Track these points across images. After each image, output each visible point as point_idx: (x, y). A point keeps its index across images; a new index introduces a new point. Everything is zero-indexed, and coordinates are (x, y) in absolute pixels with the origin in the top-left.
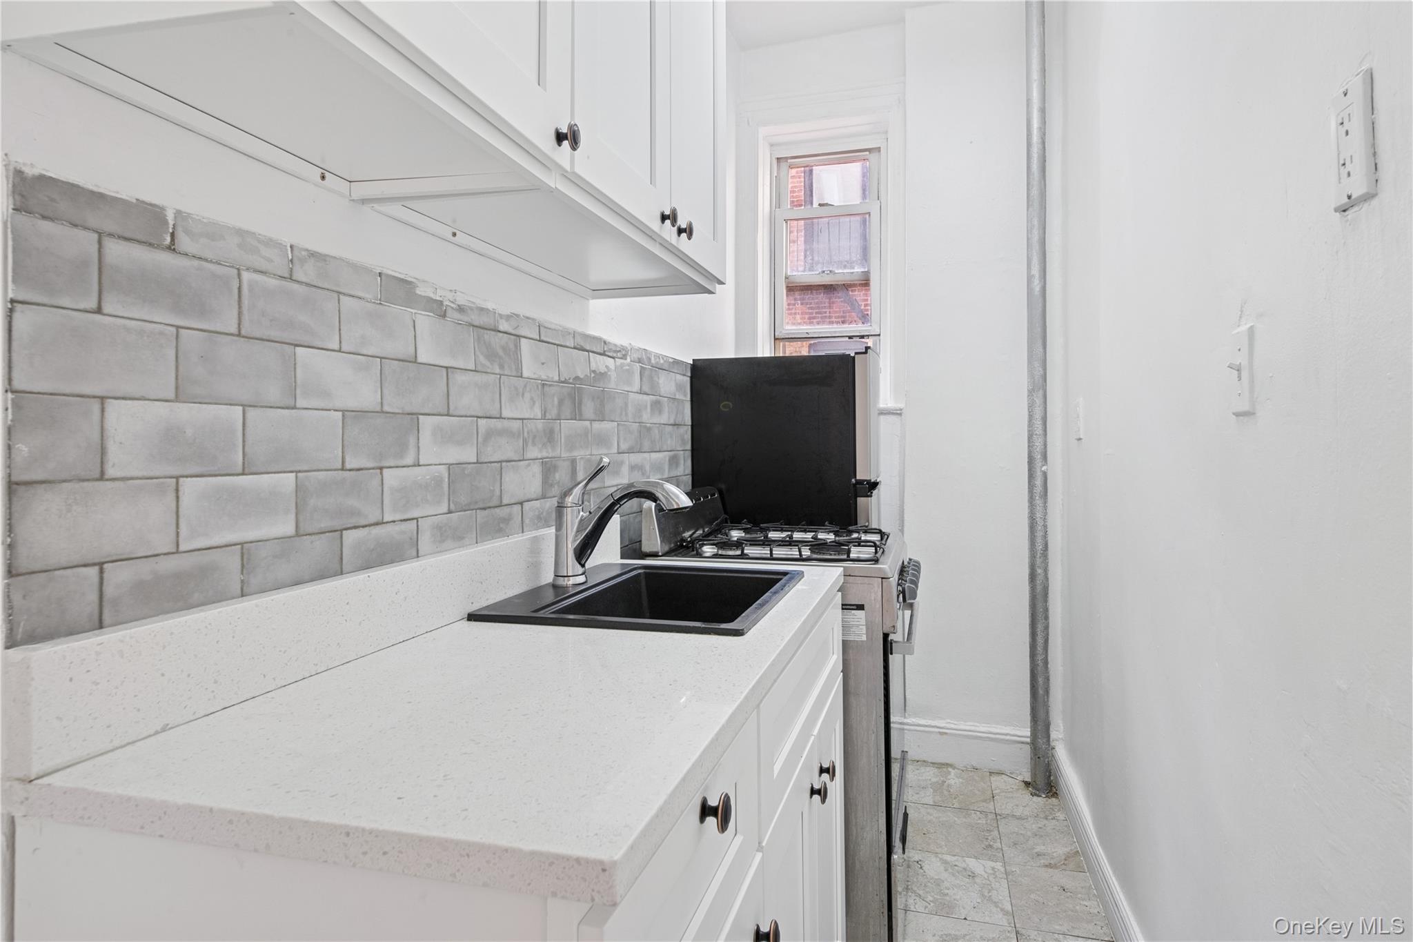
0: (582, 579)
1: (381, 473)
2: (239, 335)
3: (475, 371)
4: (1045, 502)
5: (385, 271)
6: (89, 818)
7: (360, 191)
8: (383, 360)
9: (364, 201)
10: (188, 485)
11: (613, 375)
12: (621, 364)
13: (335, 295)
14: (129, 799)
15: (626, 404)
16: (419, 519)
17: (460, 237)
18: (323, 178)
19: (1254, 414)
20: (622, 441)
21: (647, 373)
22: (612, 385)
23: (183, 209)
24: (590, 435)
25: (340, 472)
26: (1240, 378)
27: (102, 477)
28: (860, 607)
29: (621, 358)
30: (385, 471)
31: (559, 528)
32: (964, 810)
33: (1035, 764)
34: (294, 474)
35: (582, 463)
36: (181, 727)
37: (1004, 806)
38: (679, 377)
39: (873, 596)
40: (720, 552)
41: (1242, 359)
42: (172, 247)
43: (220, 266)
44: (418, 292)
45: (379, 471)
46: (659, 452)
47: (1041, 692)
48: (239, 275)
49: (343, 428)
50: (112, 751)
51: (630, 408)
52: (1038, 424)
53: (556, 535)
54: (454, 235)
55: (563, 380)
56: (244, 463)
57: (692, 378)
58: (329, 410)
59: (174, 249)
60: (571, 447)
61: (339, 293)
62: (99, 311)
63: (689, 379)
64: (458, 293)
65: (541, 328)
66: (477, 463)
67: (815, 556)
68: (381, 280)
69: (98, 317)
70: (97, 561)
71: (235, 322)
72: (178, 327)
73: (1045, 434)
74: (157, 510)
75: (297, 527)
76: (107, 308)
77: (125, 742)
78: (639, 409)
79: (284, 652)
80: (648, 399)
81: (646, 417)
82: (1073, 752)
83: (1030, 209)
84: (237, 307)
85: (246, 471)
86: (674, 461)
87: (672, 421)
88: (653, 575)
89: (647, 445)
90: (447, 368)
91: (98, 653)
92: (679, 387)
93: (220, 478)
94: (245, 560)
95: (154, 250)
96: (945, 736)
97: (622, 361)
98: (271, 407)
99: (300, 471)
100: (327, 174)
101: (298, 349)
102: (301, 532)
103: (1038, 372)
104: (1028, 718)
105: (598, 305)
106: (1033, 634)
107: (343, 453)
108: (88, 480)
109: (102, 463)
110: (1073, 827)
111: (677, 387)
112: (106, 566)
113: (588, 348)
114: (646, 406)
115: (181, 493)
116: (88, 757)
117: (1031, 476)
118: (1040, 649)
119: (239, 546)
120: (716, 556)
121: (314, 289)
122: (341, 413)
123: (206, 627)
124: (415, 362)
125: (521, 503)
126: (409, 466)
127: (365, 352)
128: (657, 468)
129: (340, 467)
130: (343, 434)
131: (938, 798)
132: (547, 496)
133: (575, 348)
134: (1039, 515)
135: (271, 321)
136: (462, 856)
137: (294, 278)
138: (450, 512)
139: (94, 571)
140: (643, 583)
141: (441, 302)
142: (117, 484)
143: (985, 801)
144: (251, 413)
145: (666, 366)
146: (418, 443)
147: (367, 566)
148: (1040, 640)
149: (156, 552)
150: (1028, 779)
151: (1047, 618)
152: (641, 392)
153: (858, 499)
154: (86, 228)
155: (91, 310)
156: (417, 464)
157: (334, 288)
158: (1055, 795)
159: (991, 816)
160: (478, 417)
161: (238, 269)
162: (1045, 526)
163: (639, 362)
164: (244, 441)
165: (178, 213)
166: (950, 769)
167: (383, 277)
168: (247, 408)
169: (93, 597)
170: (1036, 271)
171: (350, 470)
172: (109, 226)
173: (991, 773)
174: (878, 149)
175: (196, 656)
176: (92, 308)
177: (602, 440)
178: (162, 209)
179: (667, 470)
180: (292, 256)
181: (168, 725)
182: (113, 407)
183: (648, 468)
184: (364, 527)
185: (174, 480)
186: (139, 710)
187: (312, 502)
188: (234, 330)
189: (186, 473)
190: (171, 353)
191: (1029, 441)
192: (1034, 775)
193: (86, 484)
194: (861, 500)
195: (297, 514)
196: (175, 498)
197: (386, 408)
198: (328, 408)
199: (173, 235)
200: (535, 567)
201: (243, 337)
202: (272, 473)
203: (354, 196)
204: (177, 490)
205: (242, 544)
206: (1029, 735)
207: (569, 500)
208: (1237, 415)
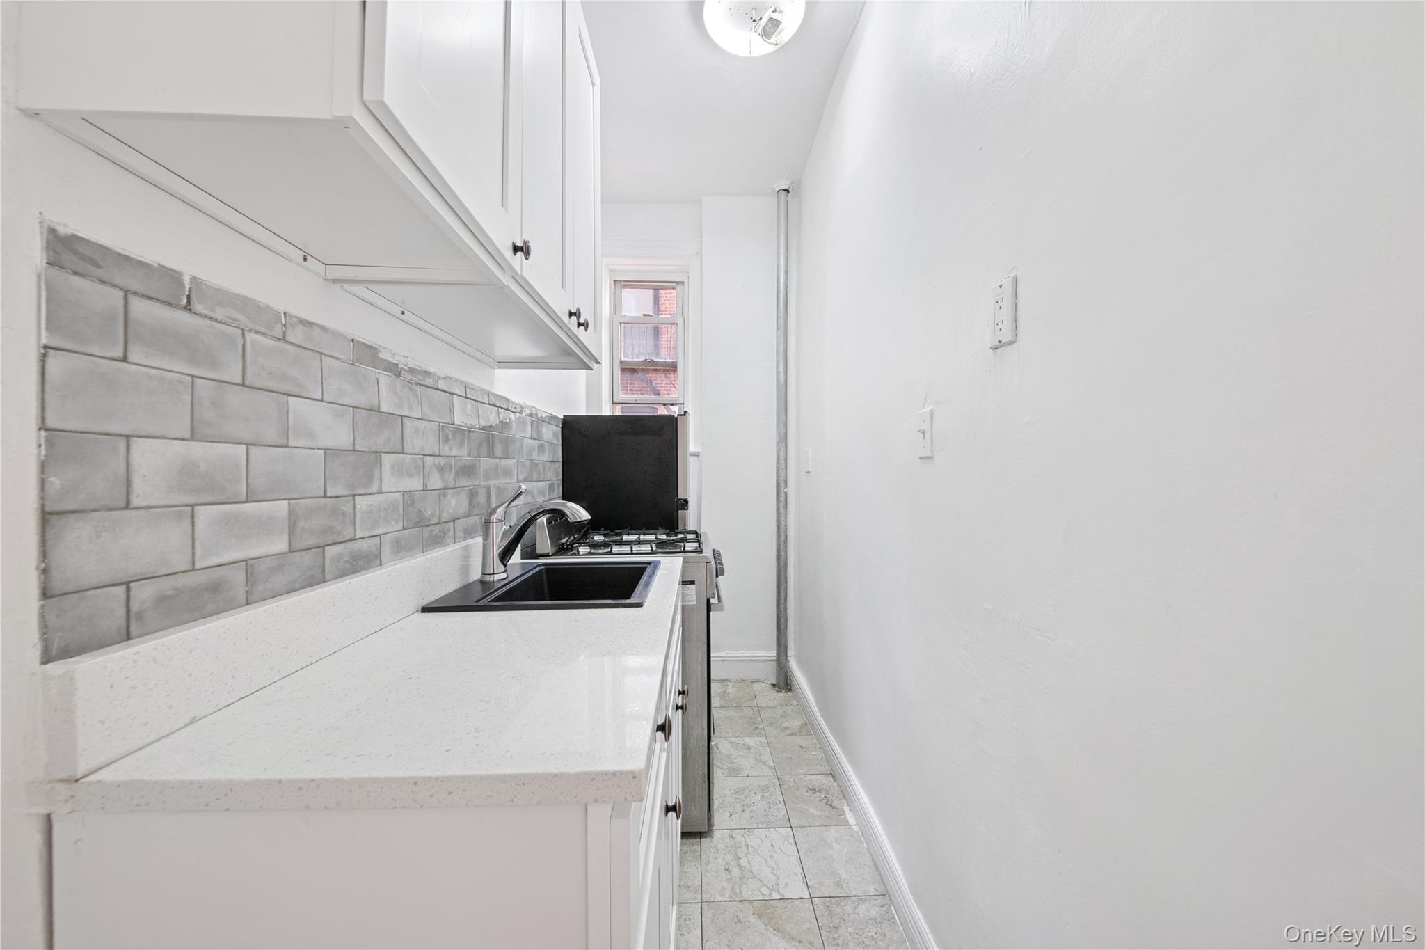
0: (504, 576)
1: (354, 500)
2: (243, 385)
3: (422, 419)
4: (786, 511)
5: (357, 338)
6: (147, 804)
7: (333, 273)
8: (355, 409)
9: (335, 281)
10: (200, 510)
11: (514, 425)
12: (519, 417)
13: (319, 356)
14: (192, 783)
15: (522, 446)
16: (382, 536)
17: (407, 316)
18: (305, 259)
19: (933, 458)
20: (519, 473)
21: (535, 424)
22: (513, 432)
23: (197, 275)
24: (499, 469)
25: (323, 499)
26: (924, 438)
27: (127, 506)
28: (692, 583)
29: (519, 413)
30: (356, 497)
31: (485, 539)
32: (739, 707)
33: (779, 672)
34: (287, 502)
35: (494, 489)
36: (208, 718)
37: (762, 701)
38: (555, 428)
39: (700, 575)
40: (592, 551)
41: (926, 427)
42: (189, 308)
43: (228, 326)
44: (380, 356)
45: (352, 498)
46: (543, 481)
47: (783, 627)
48: (243, 335)
49: (325, 462)
50: (149, 744)
51: (525, 450)
52: (782, 462)
53: (483, 544)
54: (403, 313)
55: (481, 427)
56: (247, 493)
57: (562, 428)
58: (314, 449)
59: (190, 310)
60: (487, 478)
61: (322, 353)
62: (124, 359)
63: (560, 429)
64: (409, 359)
65: (468, 390)
66: (424, 490)
67: (659, 550)
68: (353, 345)
69: (124, 365)
70: (125, 580)
71: (239, 373)
72: (193, 376)
73: (786, 469)
74: (175, 535)
75: (290, 545)
76: (131, 358)
77: (161, 736)
78: (531, 451)
79: (287, 648)
80: (536, 442)
81: (535, 456)
82: (800, 662)
83: (779, 331)
84: (241, 361)
85: (250, 499)
86: (551, 487)
87: (550, 459)
88: (551, 570)
89: (535, 478)
90: (402, 416)
91: (135, 661)
92: (555, 434)
93: (228, 505)
94: (249, 574)
95: (172, 309)
96: (725, 662)
97: (520, 415)
98: (269, 446)
99: (292, 499)
100: (308, 257)
101: (289, 397)
102: (293, 549)
103: (783, 431)
104: (775, 644)
105: (501, 373)
106: (779, 593)
107: (325, 484)
108: (115, 509)
109: (128, 494)
110: (803, 708)
111: (552, 434)
112: (132, 584)
113: (498, 405)
114: (535, 449)
115: (196, 519)
116: (128, 753)
117: (778, 495)
118: (782, 601)
119: (244, 563)
120: (589, 554)
121: (302, 350)
122: (323, 451)
123: (225, 632)
124: (379, 411)
125: (454, 521)
126: (374, 494)
127: (340, 402)
128: (542, 493)
129: (322, 494)
130: (325, 468)
131: (722, 702)
132: (472, 514)
133: (489, 404)
134: (782, 519)
135: (269, 374)
136: (518, 785)
137: (287, 339)
138: (404, 529)
139: (121, 590)
140: (544, 576)
141: (397, 365)
142: (142, 512)
143: (750, 700)
144: (253, 450)
145: (547, 420)
146: (381, 475)
147: (342, 574)
148: (782, 596)
149: (175, 571)
150: (775, 683)
151: (786, 582)
152: (532, 438)
153: (679, 511)
154: (113, 286)
155: (117, 358)
156: (380, 492)
157: (317, 349)
158: (790, 690)
159: (756, 709)
160: (424, 455)
161: (243, 330)
162: (786, 526)
163: (530, 416)
164: (247, 475)
165: (194, 279)
166: (728, 683)
167: (355, 343)
168: (249, 447)
169: (121, 612)
170: (781, 369)
171: (330, 497)
172: (134, 285)
173: (752, 682)
174: (683, 283)
175: (217, 657)
176: (119, 357)
177: (507, 473)
178: (180, 274)
179: (547, 495)
180: (285, 321)
181: (195, 717)
182: (138, 446)
183: (536, 493)
184: (341, 543)
185: (190, 508)
186: (171, 707)
187: (302, 524)
188: (239, 380)
189: (199, 502)
190: (188, 398)
191: (777, 474)
192: (778, 679)
193: (113, 513)
194: (680, 512)
195: (290, 535)
196: (191, 523)
197: (358, 448)
198: (313, 447)
199: (189, 297)
200: (465, 569)
201: (247, 387)
202: (269, 500)
203: (329, 277)
204: (193, 517)
205: (246, 561)
206: (775, 655)
207: (495, 517)
208: (921, 458)
